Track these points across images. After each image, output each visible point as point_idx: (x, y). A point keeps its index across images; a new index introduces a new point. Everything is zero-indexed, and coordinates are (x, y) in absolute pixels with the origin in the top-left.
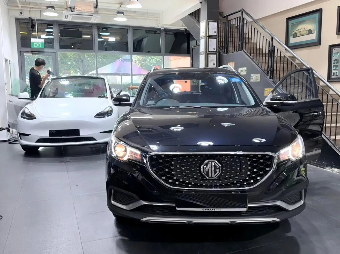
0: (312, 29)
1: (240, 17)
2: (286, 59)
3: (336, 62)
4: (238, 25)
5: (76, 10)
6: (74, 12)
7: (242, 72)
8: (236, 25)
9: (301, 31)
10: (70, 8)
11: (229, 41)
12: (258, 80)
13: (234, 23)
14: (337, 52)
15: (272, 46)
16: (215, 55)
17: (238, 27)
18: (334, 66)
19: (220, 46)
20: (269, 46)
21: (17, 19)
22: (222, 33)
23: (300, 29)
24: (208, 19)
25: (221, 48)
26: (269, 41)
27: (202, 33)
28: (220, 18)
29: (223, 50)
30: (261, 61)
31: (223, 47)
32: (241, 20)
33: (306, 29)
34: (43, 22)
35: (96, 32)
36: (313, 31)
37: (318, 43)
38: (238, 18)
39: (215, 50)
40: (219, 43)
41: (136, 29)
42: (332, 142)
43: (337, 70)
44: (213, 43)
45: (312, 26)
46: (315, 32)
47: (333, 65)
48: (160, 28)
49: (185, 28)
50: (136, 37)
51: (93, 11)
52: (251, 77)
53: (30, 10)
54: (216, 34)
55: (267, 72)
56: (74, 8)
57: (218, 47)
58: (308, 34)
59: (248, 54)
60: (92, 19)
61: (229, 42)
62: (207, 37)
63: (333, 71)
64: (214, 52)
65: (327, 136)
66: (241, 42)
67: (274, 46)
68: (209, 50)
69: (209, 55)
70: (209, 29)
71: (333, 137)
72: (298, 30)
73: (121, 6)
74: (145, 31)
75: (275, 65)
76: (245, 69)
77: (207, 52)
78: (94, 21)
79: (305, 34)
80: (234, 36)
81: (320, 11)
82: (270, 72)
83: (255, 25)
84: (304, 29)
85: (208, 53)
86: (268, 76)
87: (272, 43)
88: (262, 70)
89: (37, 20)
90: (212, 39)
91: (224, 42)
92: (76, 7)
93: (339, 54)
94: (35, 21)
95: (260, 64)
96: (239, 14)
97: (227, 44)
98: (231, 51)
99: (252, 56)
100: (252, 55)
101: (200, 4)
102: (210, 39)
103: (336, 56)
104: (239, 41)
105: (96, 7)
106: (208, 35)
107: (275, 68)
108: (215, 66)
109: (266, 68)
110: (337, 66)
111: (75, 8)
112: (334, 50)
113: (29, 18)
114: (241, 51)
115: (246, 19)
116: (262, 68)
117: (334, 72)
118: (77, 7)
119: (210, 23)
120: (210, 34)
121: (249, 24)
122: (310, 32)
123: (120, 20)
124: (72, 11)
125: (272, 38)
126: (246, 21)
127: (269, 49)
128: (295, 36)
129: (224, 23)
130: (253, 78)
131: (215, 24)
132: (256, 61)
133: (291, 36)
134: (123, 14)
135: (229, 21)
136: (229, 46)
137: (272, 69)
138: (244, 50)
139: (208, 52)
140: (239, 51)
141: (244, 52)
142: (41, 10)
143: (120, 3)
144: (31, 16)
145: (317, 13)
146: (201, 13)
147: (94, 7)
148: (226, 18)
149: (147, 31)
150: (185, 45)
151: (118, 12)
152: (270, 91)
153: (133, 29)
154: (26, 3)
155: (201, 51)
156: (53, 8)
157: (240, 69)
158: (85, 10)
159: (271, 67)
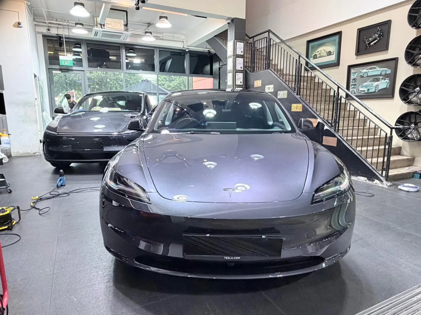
0: (332, 51)
1: (267, 38)
3: (354, 81)
4: (265, 46)
5: (106, 26)
6: (104, 28)
7: (269, 90)
9: (321, 52)
10: (100, 25)
11: (256, 61)
12: (286, 97)
14: (355, 71)
15: (299, 64)
16: (242, 74)
17: (260, 50)
18: (352, 85)
19: (246, 65)
20: (296, 65)
21: (44, 36)
22: (248, 55)
24: (235, 39)
25: (248, 68)
26: (297, 60)
27: (230, 52)
28: (247, 38)
29: (250, 69)
30: (287, 79)
32: (268, 40)
33: (326, 51)
34: (71, 40)
35: (124, 51)
36: (333, 53)
37: (337, 64)
38: (264, 38)
39: (242, 69)
40: (246, 62)
41: (163, 50)
42: (358, 152)
43: (354, 89)
44: (240, 62)
45: (332, 48)
46: (335, 53)
47: (351, 84)
48: (185, 50)
49: (208, 51)
50: (162, 58)
51: (124, 29)
52: (278, 94)
53: (57, 27)
54: (242, 54)
55: (294, 89)
56: (104, 25)
57: (245, 67)
58: (328, 55)
59: (275, 72)
60: (122, 36)
61: (256, 63)
62: (235, 57)
65: (353, 148)
66: (268, 61)
67: (301, 64)
68: (237, 69)
69: (237, 74)
70: (236, 49)
71: (359, 149)
72: (318, 52)
73: (149, 26)
74: (170, 52)
75: (302, 83)
76: (272, 86)
78: (124, 39)
79: (325, 56)
81: (339, 33)
82: (297, 89)
83: (283, 46)
84: (324, 51)
86: (295, 92)
87: (300, 61)
88: (289, 87)
89: (66, 38)
90: (239, 58)
91: (250, 62)
92: (107, 24)
93: (357, 74)
94: (63, 40)
95: (287, 83)
96: (266, 35)
97: (253, 63)
98: (258, 71)
99: (279, 74)
101: (228, 24)
102: (237, 58)
103: (354, 76)
104: (266, 61)
105: (126, 25)
106: (236, 55)
107: (302, 87)
108: (242, 84)
109: (293, 86)
110: (355, 85)
111: (105, 25)
112: (352, 71)
113: (56, 35)
114: (268, 69)
115: (272, 39)
116: (289, 85)
117: (351, 90)
118: (108, 24)
119: (237, 42)
121: (276, 44)
122: (329, 53)
123: (148, 40)
124: (102, 28)
126: (273, 41)
127: (296, 67)
128: (315, 57)
129: (250, 44)
130: (281, 94)
131: (242, 44)
133: (312, 57)
134: (152, 34)
135: (255, 41)
136: (255, 66)
137: (299, 86)
140: (266, 69)
141: (271, 70)
142: (69, 27)
143: (148, 24)
144: (59, 33)
145: (337, 36)
146: (229, 33)
147: (124, 25)
148: (252, 39)
149: (173, 52)
150: (208, 68)
151: (146, 32)
152: (297, 106)
153: (159, 50)
154: (54, 19)
155: (228, 70)
156: (82, 24)
157: (267, 87)
158: (115, 28)
159: (298, 84)
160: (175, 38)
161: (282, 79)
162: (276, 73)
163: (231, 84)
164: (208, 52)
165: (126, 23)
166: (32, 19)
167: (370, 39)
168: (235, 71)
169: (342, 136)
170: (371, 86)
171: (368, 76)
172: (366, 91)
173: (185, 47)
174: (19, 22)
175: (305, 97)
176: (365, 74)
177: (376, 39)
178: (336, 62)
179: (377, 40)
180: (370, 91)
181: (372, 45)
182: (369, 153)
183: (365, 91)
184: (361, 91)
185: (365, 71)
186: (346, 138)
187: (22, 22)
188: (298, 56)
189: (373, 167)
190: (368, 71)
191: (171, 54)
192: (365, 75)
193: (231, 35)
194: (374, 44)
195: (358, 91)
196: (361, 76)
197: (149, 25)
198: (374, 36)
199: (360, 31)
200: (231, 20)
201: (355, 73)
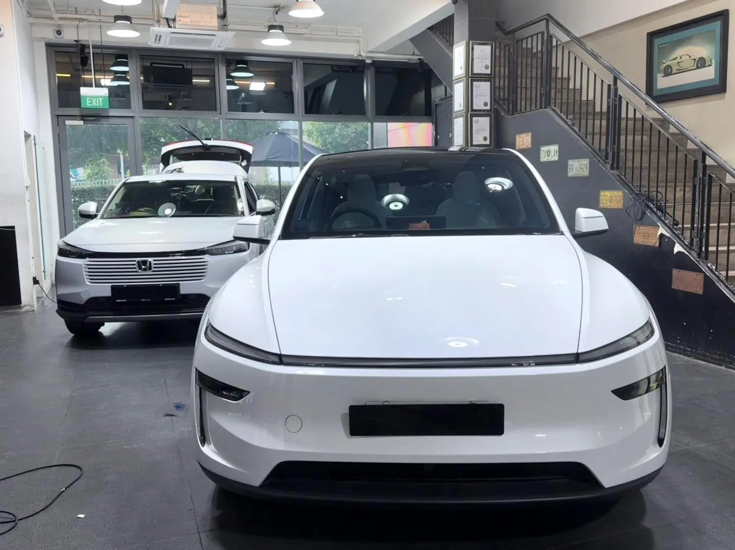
0: (705, 57)
1: (543, 33)
2: (647, 125)
4: (539, 49)
5: (179, 23)
7: (549, 156)
8: (534, 51)
9: (681, 60)
10: (165, 20)
11: (519, 85)
12: (586, 173)
13: (529, 46)
15: (616, 96)
16: (488, 119)
17: (539, 55)
19: (498, 96)
20: (609, 97)
21: (49, 46)
22: (502, 69)
23: (679, 58)
24: (470, 39)
25: (501, 102)
26: (609, 86)
27: (459, 68)
28: (499, 34)
29: (506, 107)
30: (590, 130)
31: (504, 99)
32: (545, 38)
33: (693, 57)
34: (105, 51)
35: (222, 71)
36: (709, 61)
37: (719, 87)
38: (537, 34)
39: (488, 108)
40: (497, 90)
41: (310, 63)
44: (483, 94)
45: (706, 50)
46: (713, 62)
48: (364, 61)
49: (419, 59)
50: (311, 81)
51: (217, 25)
52: (569, 167)
53: (77, 26)
54: (488, 71)
55: (604, 154)
56: (174, 20)
57: (495, 100)
58: (698, 68)
59: (562, 115)
60: (214, 42)
61: (519, 90)
62: (470, 79)
64: (484, 111)
66: (546, 88)
67: (620, 97)
68: (475, 108)
69: (474, 119)
70: (472, 60)
72: (675, 59)
73: (277, 13)
74: (329, 67)
75: (623, 138)
76: (554, 148)
77: (469, 112)
78: (219, 47)
79: (690, 68)
80: (529, 74)
81: (723, 15)
82: (610, 154)
83: (577, 50)
84: (688, 57)
85: (470, 114)
86: (608, 163)
87: (616, 90)
88: (593, 150)
89: (94, 47)
90: (479, 83)
91: (506, 88)
92: (179, 16)
94: (90, 51)
95: (589, 138)
96: (541, 26)
97: (513, 94)
98: (523, 109)
99: (570, 119)
100: (571, 117)
101: (453, 5)
102: (475, 83)
104: (541, 87)
105: (223, 16)
106: (471, 74)
107: (623, 146)
108: (488, 142)
109: (603, 146)
111: (178, 19)
113: (75, 43)
114: (546, 108)
115: (556, 37)
118: (182, 17)
119: (476, 47)
120: (475, 72)
121: (563, 47)
122: (701, 63)
123: (277, 43)
124: (170, 27)
125: (615, 79)
126: (557, 42)
127: (608, 102)
128: (668, 72)
129: (507, 47)
130: (574, 167)
131: (488, 49)
132: (580, 131)
133: (659, 72)
134: (283, 31)
135: (517, 42)
136: (519, 96)
137: (616, 148)
138: (553, 107)
139: (471, 111)
140: (541, 108)
141: (554, 110)
142: (102, 25)
143: (276, 7)
144: (80, 39)
145: (718, 20)
146: (456, 24)
147: (219, 17)
148: (510, 36)
149: (336, 66)
150: (421, 96)
151: (271, 27)
152: (612, 196)
153: (304, 64)
154: (70, 9)
155: (455, 110)
156: (127, 18)
157: (544, 149)
158: (198, 24)
159: (614, 144)
160: (338, 34)
161: (577, 130)
162: (564, 117)
163: (462, 144)
164: (418, 61)
165: (222, 13)
166: (25, 13)
168: (470, 112)
169: (716, 268)
173: (362, 54)
175: (629, 172)
186: (724, 273)
187: (2, 26)
188: (612, 76)
191: (332, 67)
193: (461, 28)
197: (276, 9)
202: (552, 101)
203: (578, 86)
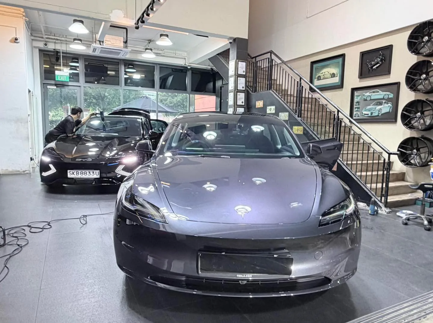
0: (335, 73)
1: (269, 58)
3: (357, 104)
4: (267, 66)
5: (105, 43)
6: (103, 45)
7: (270, 111)
8: (262, 67)
9: (325, 74)
10: (99, 42)
11: (258, 81)
12: (287, 118)
13: (260, 65)
14: (359, 95)
15: (300, 86)
16: (243, 94)
17: (265, 69)
18: (355, 108)
20: (297, 87)
21: (41, 51)
22: (250, 74)
24: (237, 59)
25: (250, 87)
26: (298, 82)
27: (231, 72)
28: (249, 58)
29: (252, 90)
30: (289, 101)
31: (251, 86)
32: (270, 60)
33: (330, 73)
34: (68, 55)
35: (123, 68)
36: (336, 75)
37: (340, 86)
38: (266, 59)
39: (244, 89)
40: (248, 82)
41: (163, 67)
42: (358, 177)
43: (358, 112)
44: (242, 82)
45: (335, 70)
46: (338, 75)
47: (355, 106)
48: (187, 67)
49: (211, 68)
50: (163, 75)
51: (123, 46)
52: (279, 116)
53: (55, 42)
54: (244, 74)
55: (295, 111)
56: (103, 42)
57: (247, 86)
58: (332, 77)
59: (277, 93)
60: (120, 54)
61: (258, 83)
62: (237, 76)
63: (355, 113)
64: (241, 90)
65: (353, 172)
66: (270, 82)
67: (302, 87)
68: (238, 89)
69: (238, 93)
70: (238, 68)
71: (359, 174)
72: (322, 73)
73: (149, 43)
74: (171, 69)
75: (303, 105)
76: (273, 108)
78: (123, 56)
79: (329, 77)
80: (260, 77)
81: (343, 56)
82: (298, 111)
83: (284, 66)
84: (327, 73)
85: (237, 91)
86: (297, 115)
87: (301, 84)
88: (290, 109)
89: (63, 53)
90: (241, 78)
91: (252, 82)
92: (106, 40)
93: (360, 97)
94: (60, 54)
95: (289, 104)
96: (268, 55)
97: (255, 83)
98: (259, 91)
99: (280, 96)
100: (281, 94)
101: (230, 44)
102: (238, 78)
103: (358, 99)
105: (126, 42)
106: (237, 74)
107: (303, 108)
108: (243, 104)
109: (295, 108)
110: (358, 108)
111: (104, 41)
112: (356, 93)
113: (53, 50)
114: (269, 90)
115: (274, 60)
116: (290, 106)
119: (239, 62)
120: (239, 73)
121: (278, 65)
122: (333, 75)
123: (149, 57)
124: (101, 45)
125: (301, 78)
126: (275, 62)
127: (297, 89)
128: (319, 78)
129: (253, 64)
130: (282, 116)
131: (244, 64)
132: (284, 101)
133: (315, 78)
134: (152, 51)
135: (257, 62)
136: (257, 86)
137: (300, 108)
140: (267, 90)
141: (273, 91)
142: (67, 43)
143: (149, 40)
144: (56, 48)
145: (341, 58)
146: (231, 53)
147: (124, 42)
148: (254, 59)
149: (174, 69)
150: (211, 84)
151: (146, 49)
152: (298, 129)
153: (160, 67)
154: (52, 34)
155: (230, 89)
156: (80, 40)
157: (268, 108)
158: (114, 45)
159: (299, 106)
160: (176, 55)
161: (283, 100)
162: (278, 95)
163: (232, 104)
164: (211, 69)
165: (125, 40)
166: (30, 34)
167: (373, 63)
168: (236, 90)
169: (342, 160)
170: (374, 110)
171: (371, 100)
172: (370, 115)
173: (187, 64)
174: (16, 38)
175: (306, 119)
176: (368, 97)
177: (378, 63)
178: (340, 84)
179: (379, 65)
180: (374, 115)
181: (375, 69)
182: (369, 179)
183: (368, 114)
184: (364, 114)
185: (368, 94)
186: (346, 162)
187: (19, 38)
188: (299, 78)
189: (372, 192)
190: (371, 94)
191: (173, 71)
192: (368, 99)
193: (233, 55)
194: (377, 68)
195: (362, 114)
196: (364, 99)
197: (149, 41)
198: (376, 60)
199: (362, 55)
200: (233, 40)
201: (359, 96)
202: (272, 88)
203: (281, 83)
